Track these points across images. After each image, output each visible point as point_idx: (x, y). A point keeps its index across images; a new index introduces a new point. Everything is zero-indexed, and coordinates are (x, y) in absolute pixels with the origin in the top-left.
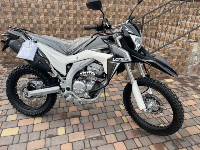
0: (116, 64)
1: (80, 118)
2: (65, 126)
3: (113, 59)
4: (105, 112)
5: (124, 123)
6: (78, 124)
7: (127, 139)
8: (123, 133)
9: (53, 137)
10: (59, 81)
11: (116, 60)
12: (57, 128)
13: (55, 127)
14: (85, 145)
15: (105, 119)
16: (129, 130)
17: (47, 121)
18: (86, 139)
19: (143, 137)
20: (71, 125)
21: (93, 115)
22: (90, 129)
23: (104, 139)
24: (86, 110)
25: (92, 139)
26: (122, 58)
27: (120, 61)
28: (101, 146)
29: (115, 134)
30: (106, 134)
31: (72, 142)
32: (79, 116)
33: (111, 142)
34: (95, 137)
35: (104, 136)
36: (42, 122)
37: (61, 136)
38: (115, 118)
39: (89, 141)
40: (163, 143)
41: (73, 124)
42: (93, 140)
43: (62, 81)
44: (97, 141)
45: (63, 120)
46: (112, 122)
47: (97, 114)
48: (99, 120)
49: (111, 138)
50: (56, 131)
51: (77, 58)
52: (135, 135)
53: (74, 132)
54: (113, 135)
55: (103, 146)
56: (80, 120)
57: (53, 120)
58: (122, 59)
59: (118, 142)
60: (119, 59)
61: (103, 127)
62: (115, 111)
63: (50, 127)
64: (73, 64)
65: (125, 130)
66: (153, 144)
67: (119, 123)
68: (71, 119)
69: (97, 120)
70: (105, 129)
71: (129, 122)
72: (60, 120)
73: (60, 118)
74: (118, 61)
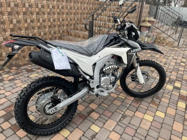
0: (134, 54)
1: (95, 112)
2: (93, 123)
3: (132, 51)
4: (106, 98)
5: (124, 99)
6: (100, 117)
7: (137, 108)
8: (131, 106)
9: (95, 136)
10: (88, 83)
11: (133, 51)
12: (89, 128)
13: (87, 128)
14: (122, 127)
15: (111, 103)
16: (132, 102)
17: (74, 129)
18: (117, 123)
19: (142, 102)
20: (96, 120)
21: (100, 105)
22: (112, 115)
23: (127, 115)
24: (91, 103)
25: (120, 120)
26: (137, 48)
27: (136, 51)
28: (131, 121)
29: (128, 109)
30: (124, 112)
31: (113, 130)
32: (93, 111)
33: (132, 115)
34: (121, 118)
35: (124, 113)
36: (71, 132)
37: (100, 132)
38: (115, 99)
39: (120, 122)
40: (152, 100)
41: (97, 118)
42: (122, 120)
43: (91, 82)
44: (125, 119)
45: (86, 120)
46: (118, 103)
47: (102, 103)
48: (109, 106)
49: (129, 113)
50: (92, 131)
51: (99, 57)
52: (138, 103)
53: (104, 124)
54: (128, 110)
55: (132, 120)
56: (97, 112)
57: (78, 124)
58: (137, 50)
59: (135, 112)
60: (135, 50)
61: (117, 109)
62: (110, 94)
63: (83, 131)
64: (97, 63)
65: (130, 103)
66: (150, 103)
67: (122, 101)
68: (90, 116)
69: (108, 107)
70: (119, 109)
71: (126, 98)
72: (83, 121)
73: (82, 120)
74: (135, 52)
